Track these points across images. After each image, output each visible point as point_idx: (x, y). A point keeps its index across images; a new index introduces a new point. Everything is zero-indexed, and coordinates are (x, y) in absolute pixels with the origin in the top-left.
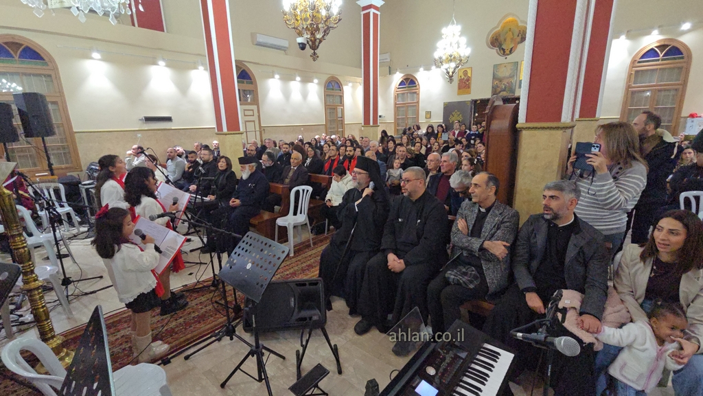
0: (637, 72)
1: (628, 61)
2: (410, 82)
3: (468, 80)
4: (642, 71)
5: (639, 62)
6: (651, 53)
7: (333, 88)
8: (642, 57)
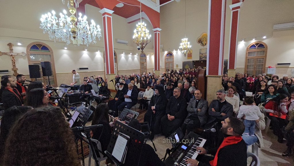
0: (249, 52)
1: (246, 49)
2: (170, 54)
3: (191, 54)
4: (251, 52)
5: (249, 49)
6: (253, 46)
7: (143, 57)
8: (250, 47)
